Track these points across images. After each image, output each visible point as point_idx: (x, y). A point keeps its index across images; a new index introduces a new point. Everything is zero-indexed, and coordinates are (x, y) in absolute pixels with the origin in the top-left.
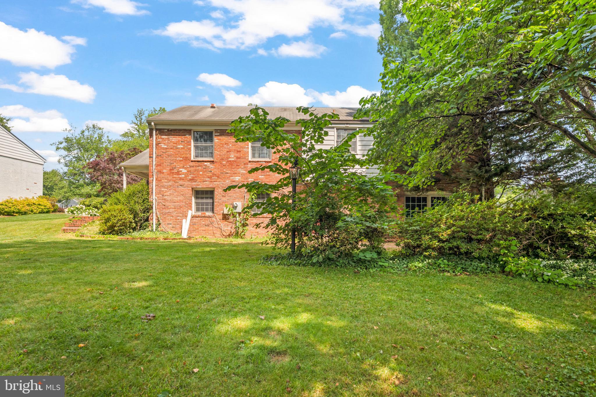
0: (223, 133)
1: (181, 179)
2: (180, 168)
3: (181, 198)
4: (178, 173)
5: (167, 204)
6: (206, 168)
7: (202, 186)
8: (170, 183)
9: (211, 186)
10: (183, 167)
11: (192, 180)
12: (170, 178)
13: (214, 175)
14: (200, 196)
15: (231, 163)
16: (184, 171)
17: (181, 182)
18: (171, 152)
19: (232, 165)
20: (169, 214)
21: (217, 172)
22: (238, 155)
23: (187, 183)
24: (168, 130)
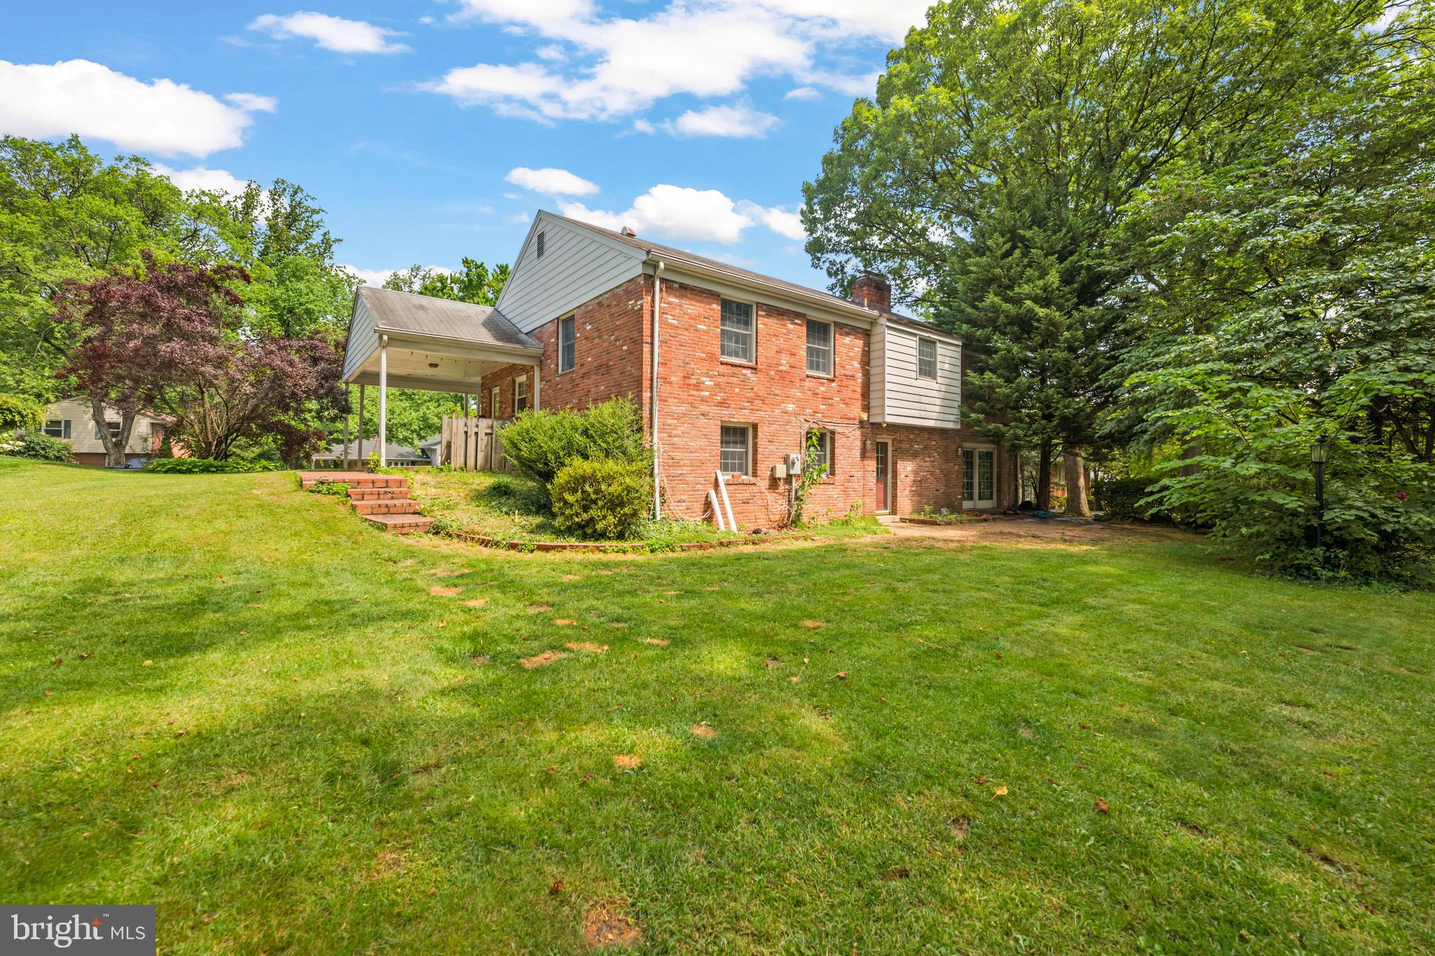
0: (773, 312)
1: (703, 400)
2: (702, 374)
3: (703, 442)
4: (698, 386)
5: (678, 455)
6: (745, 380)
7: (739, 417)
8: (683, 408)
9: (752, 419)
10: (707, 375)
11: (722, 404)
12: (684, 396)
13: (757, 396)
14: (731, 439)
15: (782, 375)
16: (709, 383)
17: (703, 408)
18: (685, 337)
19: (783, 378)
20: (680, 478)
21: (762, 391)
22: (792, 360)
23: (713, 410)
24: (683, 287)
